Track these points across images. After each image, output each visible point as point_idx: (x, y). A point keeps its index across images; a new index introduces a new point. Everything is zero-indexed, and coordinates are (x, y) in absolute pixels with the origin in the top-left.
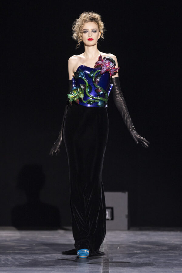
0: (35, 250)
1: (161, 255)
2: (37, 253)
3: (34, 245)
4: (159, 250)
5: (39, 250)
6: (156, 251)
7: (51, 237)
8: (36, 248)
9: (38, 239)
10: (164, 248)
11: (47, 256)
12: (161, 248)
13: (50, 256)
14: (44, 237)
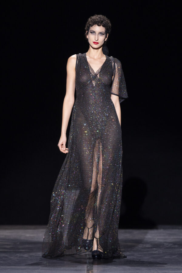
0: (19, 249)
1: (145, 253)
2: (21, 252)
3: (18, 243)
4: (142, 248)
5: (23, 249)
6: (140, 249)
7: (35, 235)
8: (21, 247)
9: (22, 238)
10: (148, 246)
11: (31, 254)
12: (144, 246)
13: (34, 254)
14: (28, 235)
